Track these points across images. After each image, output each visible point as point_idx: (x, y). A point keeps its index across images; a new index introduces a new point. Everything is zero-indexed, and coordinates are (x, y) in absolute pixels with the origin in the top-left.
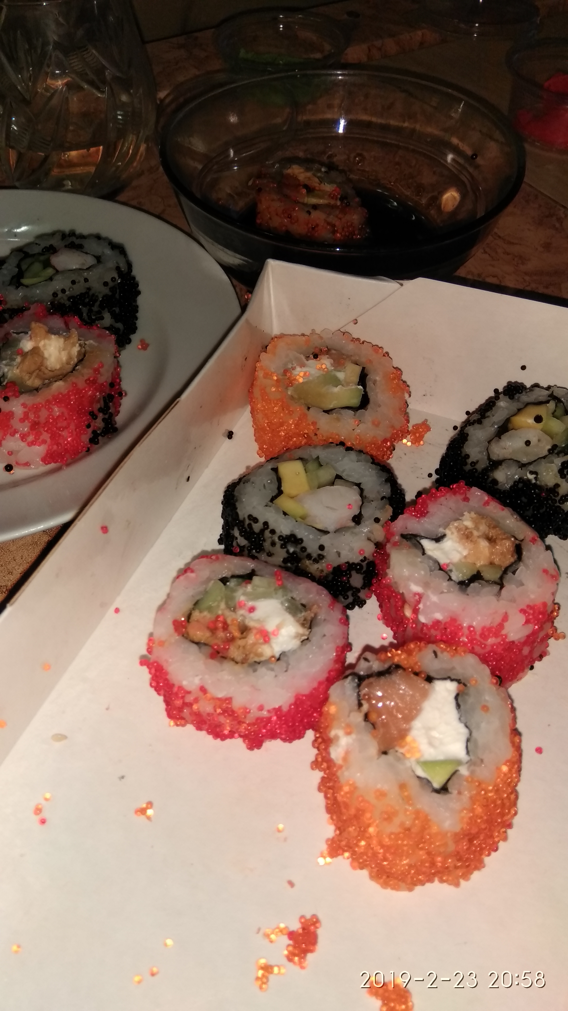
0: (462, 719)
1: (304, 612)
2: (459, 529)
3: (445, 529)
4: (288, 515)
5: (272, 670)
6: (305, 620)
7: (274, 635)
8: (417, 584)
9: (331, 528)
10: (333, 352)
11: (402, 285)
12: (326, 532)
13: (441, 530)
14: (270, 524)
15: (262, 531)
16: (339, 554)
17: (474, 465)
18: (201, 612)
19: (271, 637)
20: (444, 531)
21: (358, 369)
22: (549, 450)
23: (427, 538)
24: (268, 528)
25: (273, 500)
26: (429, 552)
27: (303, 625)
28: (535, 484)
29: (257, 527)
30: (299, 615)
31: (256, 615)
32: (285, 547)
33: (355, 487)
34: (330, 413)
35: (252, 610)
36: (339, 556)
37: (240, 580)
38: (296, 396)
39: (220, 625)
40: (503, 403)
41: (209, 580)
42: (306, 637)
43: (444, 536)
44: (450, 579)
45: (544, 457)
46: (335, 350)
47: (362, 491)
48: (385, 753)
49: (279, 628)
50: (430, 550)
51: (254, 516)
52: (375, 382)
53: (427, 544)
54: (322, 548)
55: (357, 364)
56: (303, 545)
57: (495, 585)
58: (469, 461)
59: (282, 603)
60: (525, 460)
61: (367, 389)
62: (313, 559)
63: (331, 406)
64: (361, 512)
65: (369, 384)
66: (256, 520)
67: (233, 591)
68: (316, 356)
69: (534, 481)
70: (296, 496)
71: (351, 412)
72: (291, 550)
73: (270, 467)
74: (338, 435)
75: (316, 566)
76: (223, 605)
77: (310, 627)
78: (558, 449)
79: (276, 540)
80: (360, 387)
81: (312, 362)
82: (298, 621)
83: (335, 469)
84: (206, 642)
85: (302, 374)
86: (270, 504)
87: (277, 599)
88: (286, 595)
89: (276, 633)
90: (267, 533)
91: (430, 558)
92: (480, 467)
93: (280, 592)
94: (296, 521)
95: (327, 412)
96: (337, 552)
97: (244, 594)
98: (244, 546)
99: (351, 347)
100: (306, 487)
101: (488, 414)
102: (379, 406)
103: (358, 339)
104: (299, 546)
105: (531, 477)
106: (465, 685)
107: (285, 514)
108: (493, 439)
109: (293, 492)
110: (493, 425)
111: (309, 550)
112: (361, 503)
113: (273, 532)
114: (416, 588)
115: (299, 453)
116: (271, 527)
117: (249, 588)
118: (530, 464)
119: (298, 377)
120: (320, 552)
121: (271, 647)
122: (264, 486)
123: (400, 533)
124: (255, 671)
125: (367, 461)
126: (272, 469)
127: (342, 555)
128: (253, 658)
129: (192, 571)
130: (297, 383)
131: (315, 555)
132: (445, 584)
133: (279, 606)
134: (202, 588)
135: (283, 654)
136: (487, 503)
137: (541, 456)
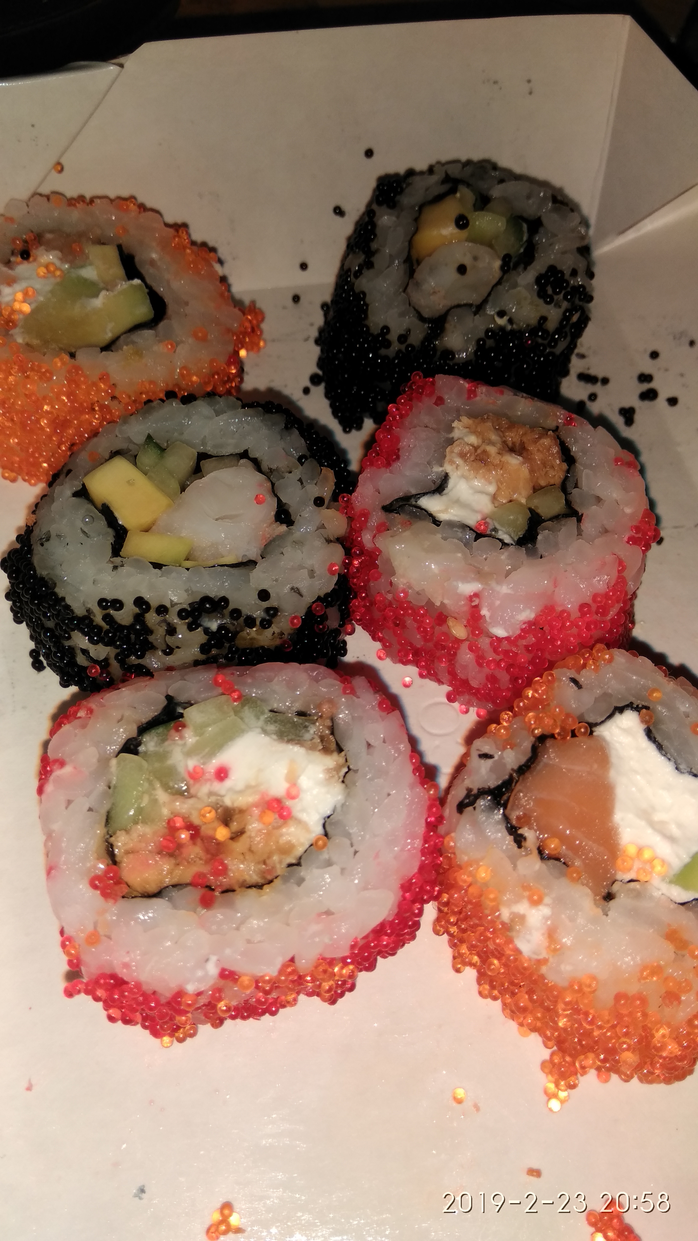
0: (682, 767)
1: (312, 726)
2: (462, 455)
3: (441, 466)
4: (165, 566)
5: (329, 863)
6: (322, 738)
7: (293, 798)
8: (465, 580)
9: (253, 553)
10: (49, 236)
11: (121, 66)
12: (250, 564)
13: (437, 469)
14: (147, 596)
15: (139, 618)
16: (296, 591)
17: (406, 340)
18: (127, 831)
19: (288, 803)
20: (441, 469)
21: (111, 252)
22: (502, 268)
23: (424, 494)
24: (148, 607)
25: (117, 550)
26: (443, 516)
27: (326, 750)
28: (512, 331)
29: (124, 617)
30: (307, 736)
31: (236, 780)
32: (200, 625)
33: (243, 461)
34: (113, 348)
35: (222, 774)
36: (301, 595)
37: (160, 730)
38: (35, 342)
39: (184, 835)
40: (385, 219)
41: (104, 762)
42: (346, 770)
43: (445, 478)
44: (505, 545)
45: (499, 283)
46: (51, 231)
47: (257, 464)
48: (609, 897)
49: (293, 780)
50: (440, 511)
51: (109, 597)
52: (152, 263)
53: (430, 503)
54: (264, 595)
55: (104, 244)
56: (231, 606)
57: (567, 519)
58: (393, 336)
59: (265, 732)
60: (475, 298)
61: (148, 281)
62: (258, 623)
63: (109, 336)
64: (279, 501)
65: (146, 270)
66: (117, 604)
67: (163, 756)
68: (25, 255)
69: (509, 327)
70: (153, 523)
71: (148, 333)
72: (214, 626)
73: (68, 492)
74: (151, 382)
75: (268, 632)
76: (162, 796)
77: (340, 750)
78: (514, 260)
79: (176, 620)
80: (137, 281)
81: (23, 268)
82: (312, 748)
83: (189, 444)
84: (175, 881)
85: (20, 296)
86: (117, 560)
87: (250, 729)
88: (263, 713)
89: (293, 792)
90: (152, 618)
91: (451, 524)
92: (416, 338)
93: (247, 713)
94: (188, 569)
95: (108, 347)
96: (292, 589)
97: (189, 754)
98: (106, 660)
99: (75, 215)
100: (163, 501)
101: (374, 246)
102: (187, 304)
103: (81, 198)
104: (226, 612)
105: (502, 322)
106: (647, 708)
107: (157, 566)
108: (408, 284)
109: (145, 519)
110: (391, 262)
111: (246, 611)
112: (269, 484)
113: (162, 610)
114: (468, 588)
115: (103, 445)
116: (154, 604)
117: (190, 737)
118: (485, 301)
119: (17, 306)
120: (266, 604)
121: (299, 822)
122: (84, 532)
123: (381, 507)
124: (300, 881)
125: (233, 407)
126: (76, 494)
127: (304, 591)
128: (280, 862)
129: (62, 763)
130: (21, 316)
131: (258, 614)
132: (504, 556)
133: (264, 739)
134: (101, 787)
135: (327, 823)
136: (471, 393)
137: (494, 281)
